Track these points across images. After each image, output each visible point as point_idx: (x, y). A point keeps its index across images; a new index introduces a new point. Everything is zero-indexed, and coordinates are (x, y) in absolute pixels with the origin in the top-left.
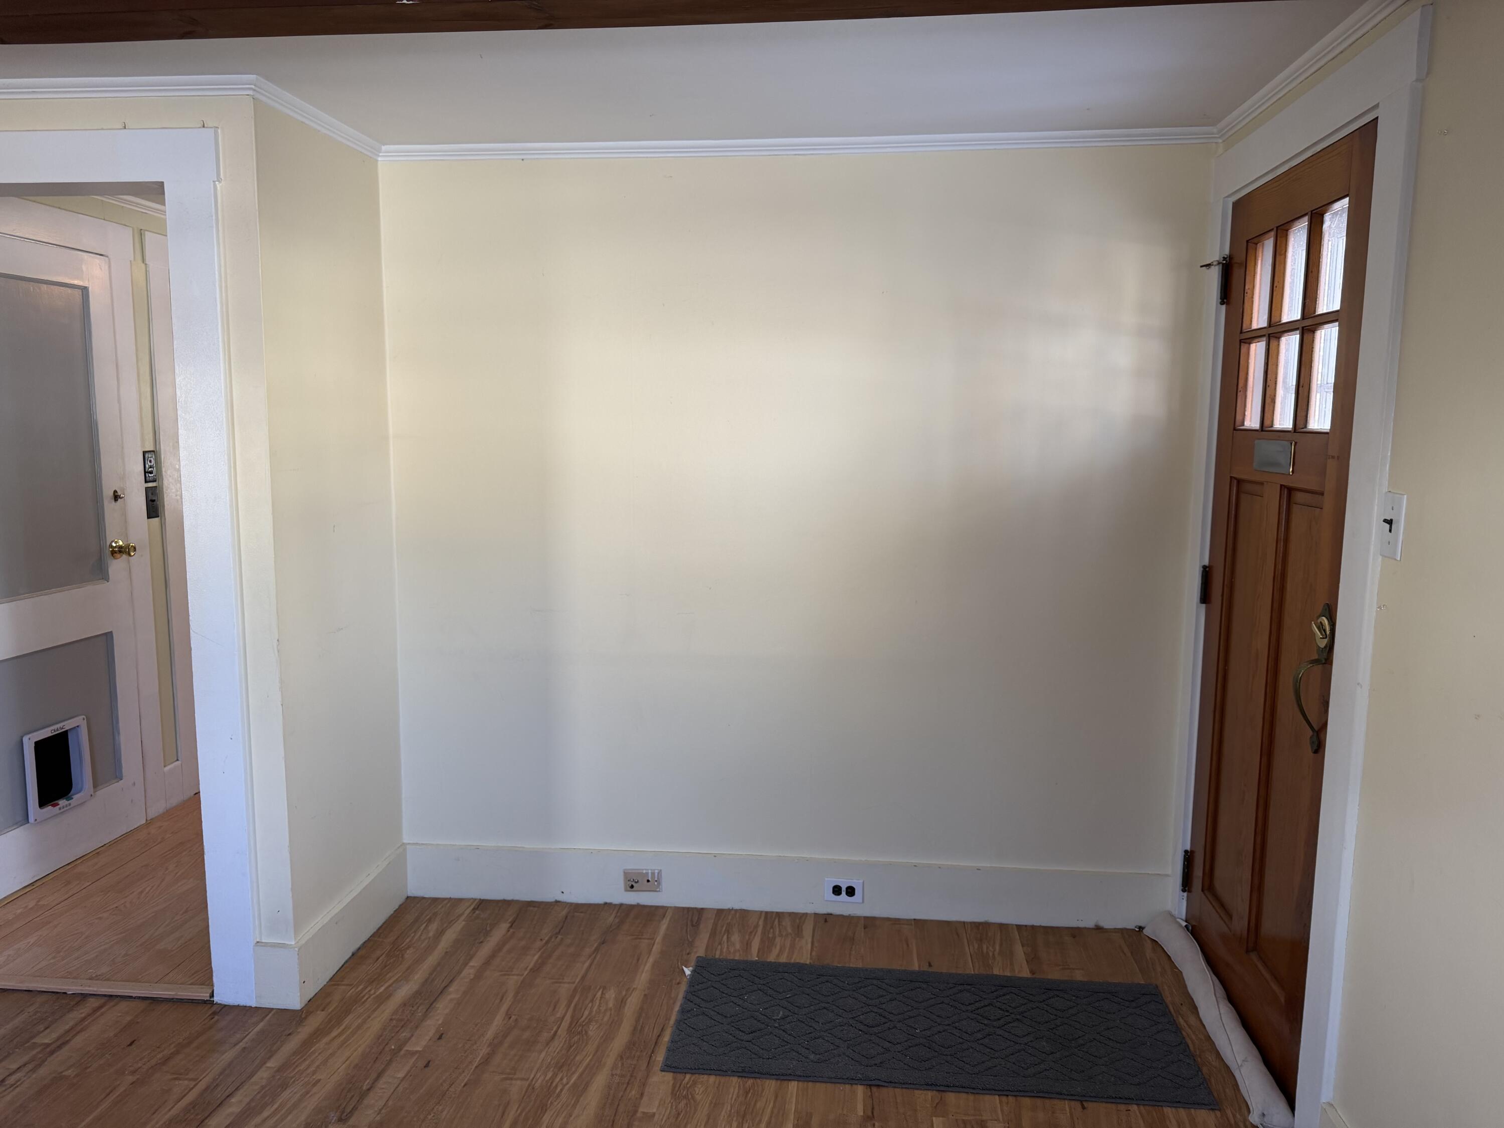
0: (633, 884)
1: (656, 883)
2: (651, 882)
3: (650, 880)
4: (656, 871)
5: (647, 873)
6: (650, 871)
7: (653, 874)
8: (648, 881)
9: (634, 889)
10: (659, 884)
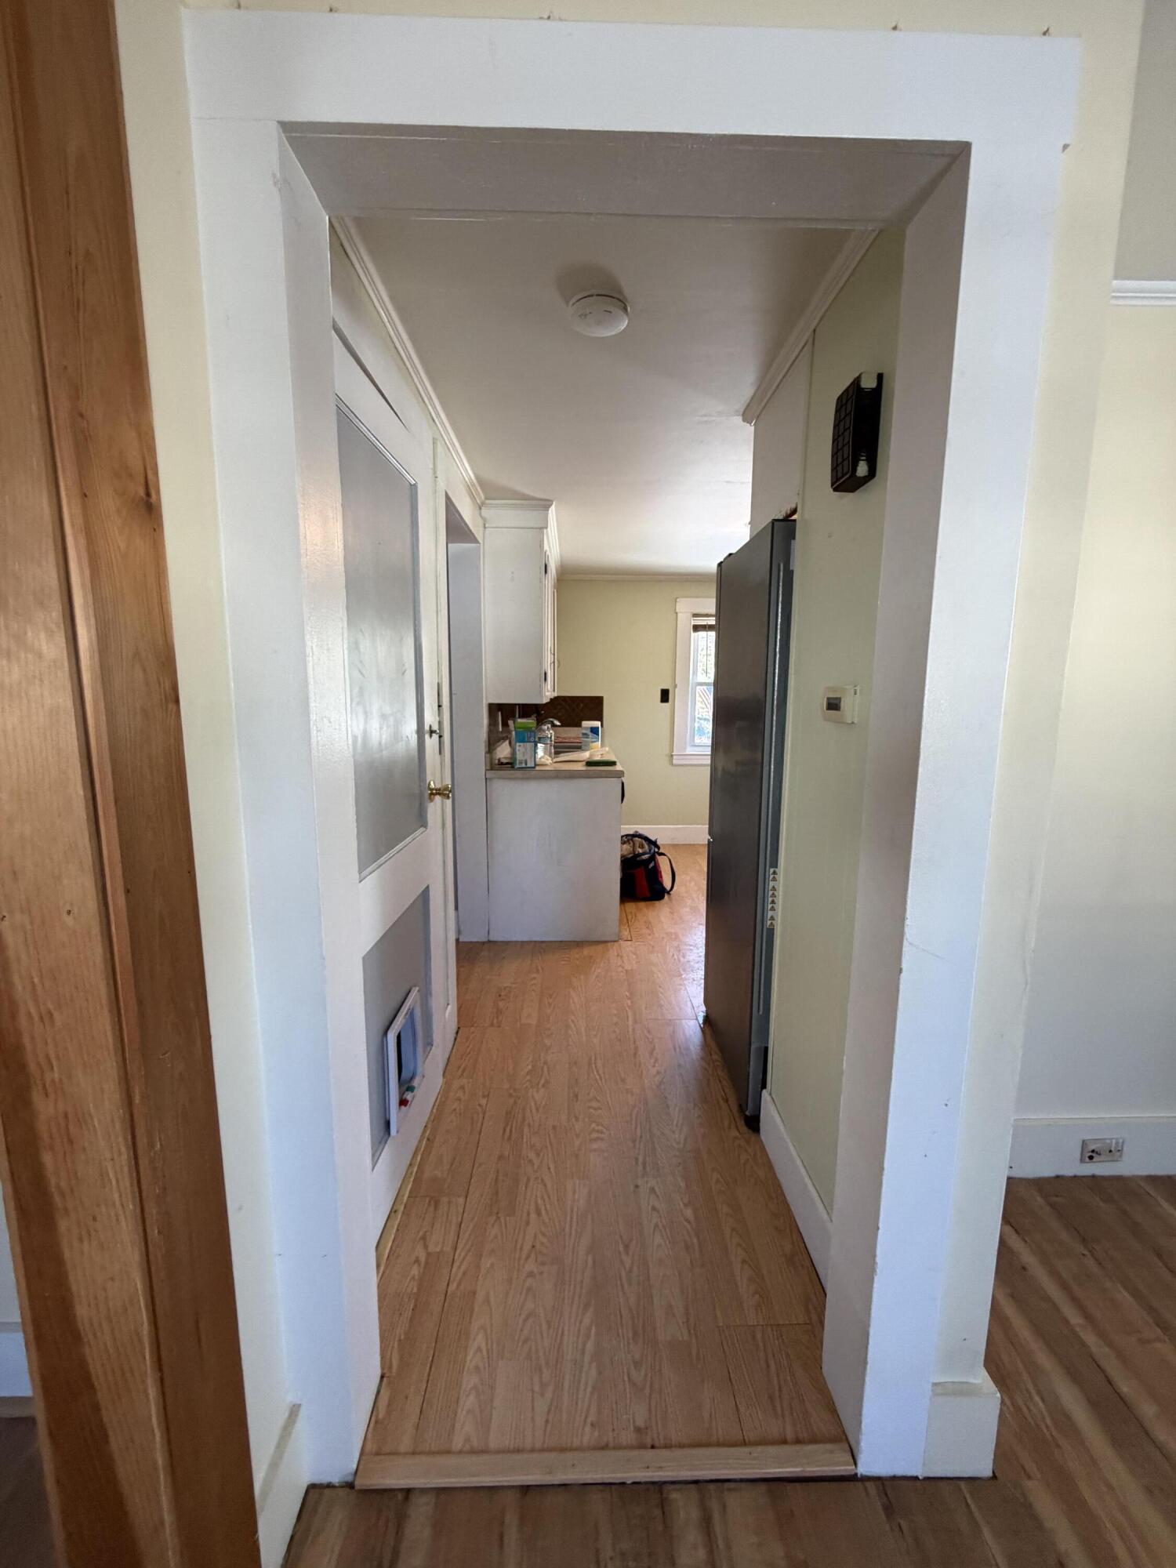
0: (1094, 1155)
1: (1118, 1154)
2: (1113, 1152)
3: (1113, 1149)
4: (1121, 1141)
5: (1112, 1142)
6: (1114, 1141)
7: (1117, 1143)
8: (1110, 1151)
9: (1094, 1160)
10: (1121, 1156)
